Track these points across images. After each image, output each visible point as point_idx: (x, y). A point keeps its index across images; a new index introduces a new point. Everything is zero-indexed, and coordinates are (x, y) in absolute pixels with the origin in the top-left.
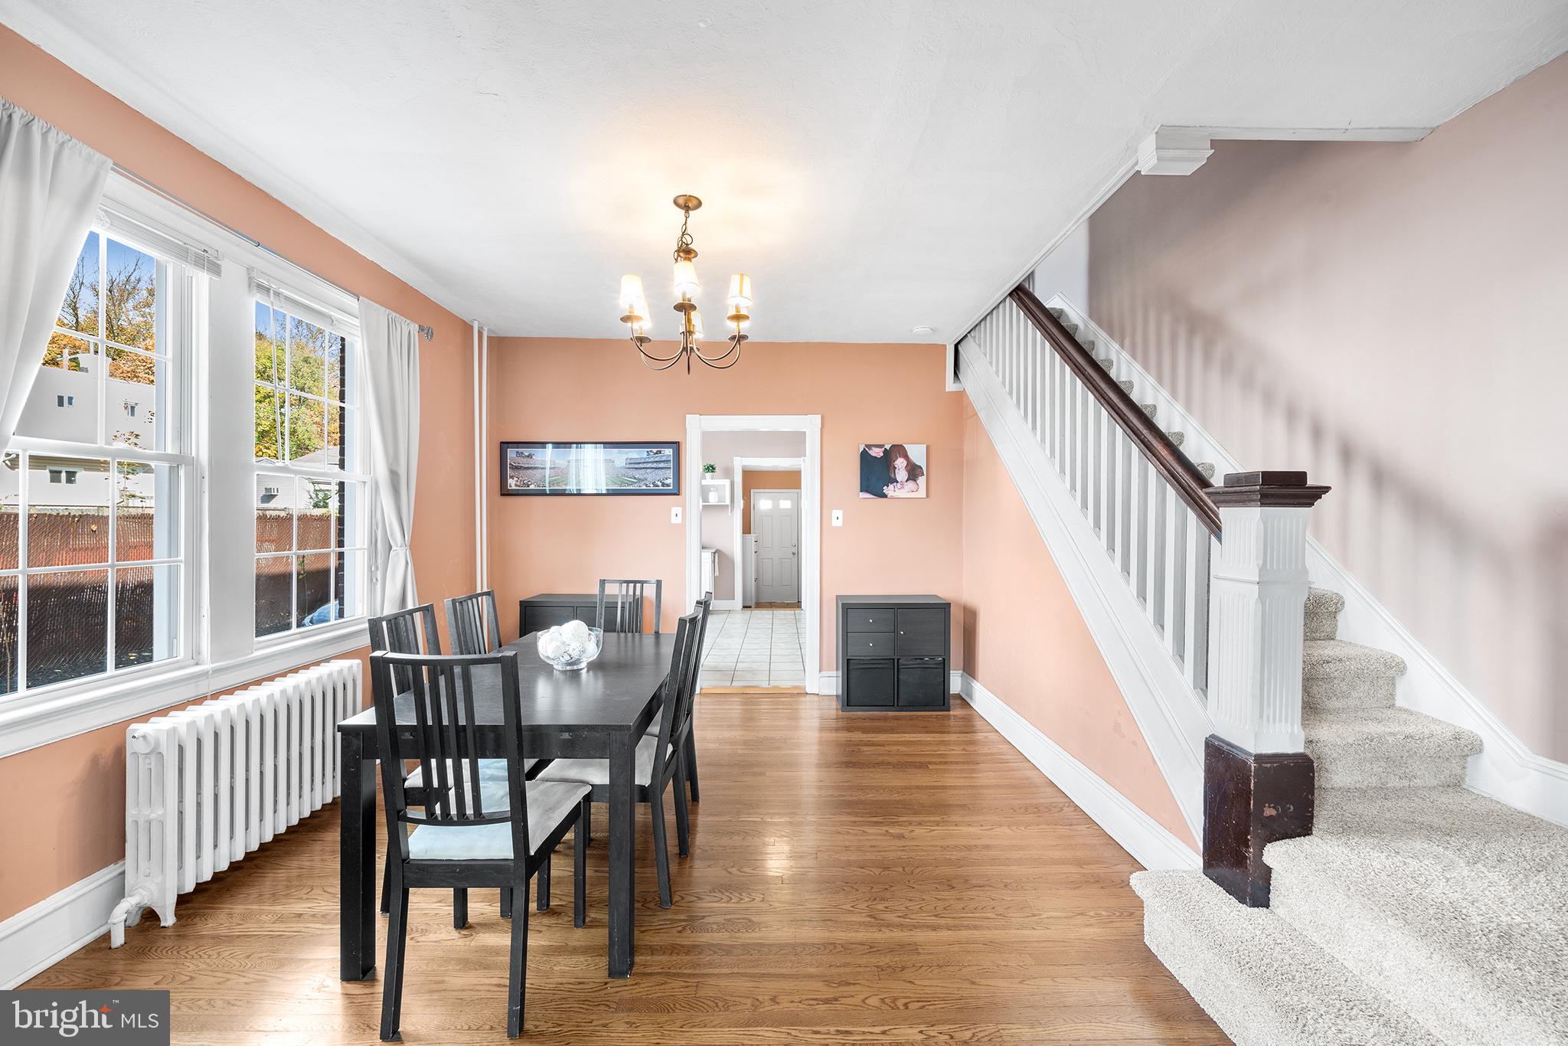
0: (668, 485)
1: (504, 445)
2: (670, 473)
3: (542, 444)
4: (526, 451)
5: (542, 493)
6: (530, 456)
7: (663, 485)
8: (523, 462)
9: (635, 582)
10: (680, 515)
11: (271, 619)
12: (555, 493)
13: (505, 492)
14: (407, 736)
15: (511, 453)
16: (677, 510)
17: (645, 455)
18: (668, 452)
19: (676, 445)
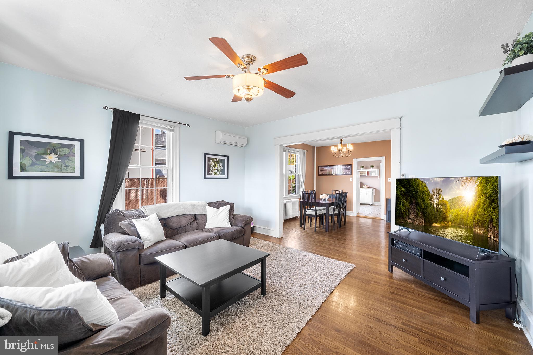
0: (350, 173)
1: (319, 166)
2: (350, 171)
3: (327, 166)
4: (323, 167)
5: (327, 175)
6: (323, 168)
7: (348, 173)
8: (322, 169)
9: (337, 191)
10: (352, 179)
11: (289, 193)
12: (329, 175)
13: (319, 175)
14: (306, 203)
15: (320, 168)
16: (352, 178)
17: (345, 167)
18: (350, 166)
19: (351, 165)
